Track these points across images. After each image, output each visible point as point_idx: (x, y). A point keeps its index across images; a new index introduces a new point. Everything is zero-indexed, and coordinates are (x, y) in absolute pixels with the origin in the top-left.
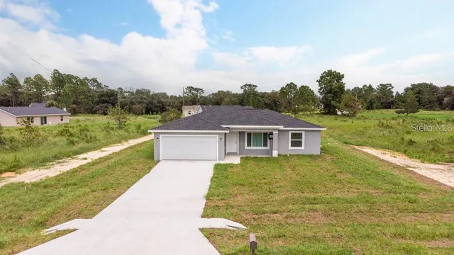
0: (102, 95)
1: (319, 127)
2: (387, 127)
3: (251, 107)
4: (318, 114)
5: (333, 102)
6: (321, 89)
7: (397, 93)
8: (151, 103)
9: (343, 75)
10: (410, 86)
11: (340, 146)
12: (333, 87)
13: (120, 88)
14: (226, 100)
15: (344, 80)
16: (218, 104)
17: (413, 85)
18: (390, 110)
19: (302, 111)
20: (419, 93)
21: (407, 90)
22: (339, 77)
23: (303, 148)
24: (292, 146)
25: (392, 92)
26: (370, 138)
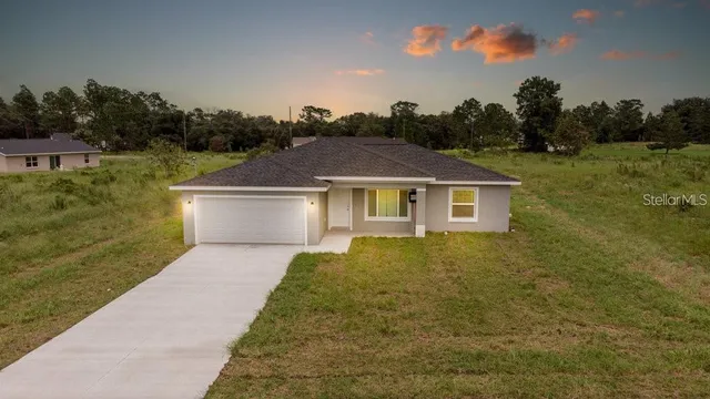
0: (165, 121)
1: (508, 179)
2: (635, 174)
3: (403, 140)
4: (515, 150)
5: (540, 131)
6: (520, 109)
7: (650, 114)
8: (241, 133)
9: (559, 85)
10: (672, 103)
11: (548, 212)
12: (541, 105)
13: (197, 110)
14: (365, 127)
15: (559, 94)
16: (350, 134)
17: (677, 102)
18: (635, 143)
19: (488, 145)
20: (685, 115)
21: (666, 110)
22: (551, 88)
23: (474, 219)
24: (454, 215)
25: (641, 114)
26: (605, 195)
